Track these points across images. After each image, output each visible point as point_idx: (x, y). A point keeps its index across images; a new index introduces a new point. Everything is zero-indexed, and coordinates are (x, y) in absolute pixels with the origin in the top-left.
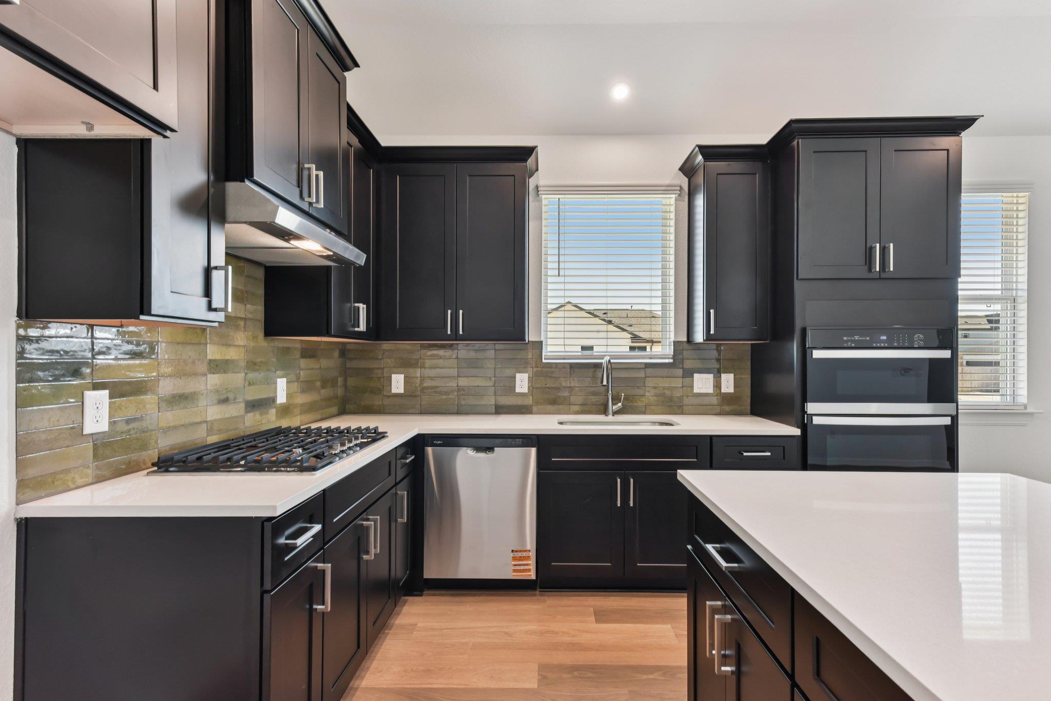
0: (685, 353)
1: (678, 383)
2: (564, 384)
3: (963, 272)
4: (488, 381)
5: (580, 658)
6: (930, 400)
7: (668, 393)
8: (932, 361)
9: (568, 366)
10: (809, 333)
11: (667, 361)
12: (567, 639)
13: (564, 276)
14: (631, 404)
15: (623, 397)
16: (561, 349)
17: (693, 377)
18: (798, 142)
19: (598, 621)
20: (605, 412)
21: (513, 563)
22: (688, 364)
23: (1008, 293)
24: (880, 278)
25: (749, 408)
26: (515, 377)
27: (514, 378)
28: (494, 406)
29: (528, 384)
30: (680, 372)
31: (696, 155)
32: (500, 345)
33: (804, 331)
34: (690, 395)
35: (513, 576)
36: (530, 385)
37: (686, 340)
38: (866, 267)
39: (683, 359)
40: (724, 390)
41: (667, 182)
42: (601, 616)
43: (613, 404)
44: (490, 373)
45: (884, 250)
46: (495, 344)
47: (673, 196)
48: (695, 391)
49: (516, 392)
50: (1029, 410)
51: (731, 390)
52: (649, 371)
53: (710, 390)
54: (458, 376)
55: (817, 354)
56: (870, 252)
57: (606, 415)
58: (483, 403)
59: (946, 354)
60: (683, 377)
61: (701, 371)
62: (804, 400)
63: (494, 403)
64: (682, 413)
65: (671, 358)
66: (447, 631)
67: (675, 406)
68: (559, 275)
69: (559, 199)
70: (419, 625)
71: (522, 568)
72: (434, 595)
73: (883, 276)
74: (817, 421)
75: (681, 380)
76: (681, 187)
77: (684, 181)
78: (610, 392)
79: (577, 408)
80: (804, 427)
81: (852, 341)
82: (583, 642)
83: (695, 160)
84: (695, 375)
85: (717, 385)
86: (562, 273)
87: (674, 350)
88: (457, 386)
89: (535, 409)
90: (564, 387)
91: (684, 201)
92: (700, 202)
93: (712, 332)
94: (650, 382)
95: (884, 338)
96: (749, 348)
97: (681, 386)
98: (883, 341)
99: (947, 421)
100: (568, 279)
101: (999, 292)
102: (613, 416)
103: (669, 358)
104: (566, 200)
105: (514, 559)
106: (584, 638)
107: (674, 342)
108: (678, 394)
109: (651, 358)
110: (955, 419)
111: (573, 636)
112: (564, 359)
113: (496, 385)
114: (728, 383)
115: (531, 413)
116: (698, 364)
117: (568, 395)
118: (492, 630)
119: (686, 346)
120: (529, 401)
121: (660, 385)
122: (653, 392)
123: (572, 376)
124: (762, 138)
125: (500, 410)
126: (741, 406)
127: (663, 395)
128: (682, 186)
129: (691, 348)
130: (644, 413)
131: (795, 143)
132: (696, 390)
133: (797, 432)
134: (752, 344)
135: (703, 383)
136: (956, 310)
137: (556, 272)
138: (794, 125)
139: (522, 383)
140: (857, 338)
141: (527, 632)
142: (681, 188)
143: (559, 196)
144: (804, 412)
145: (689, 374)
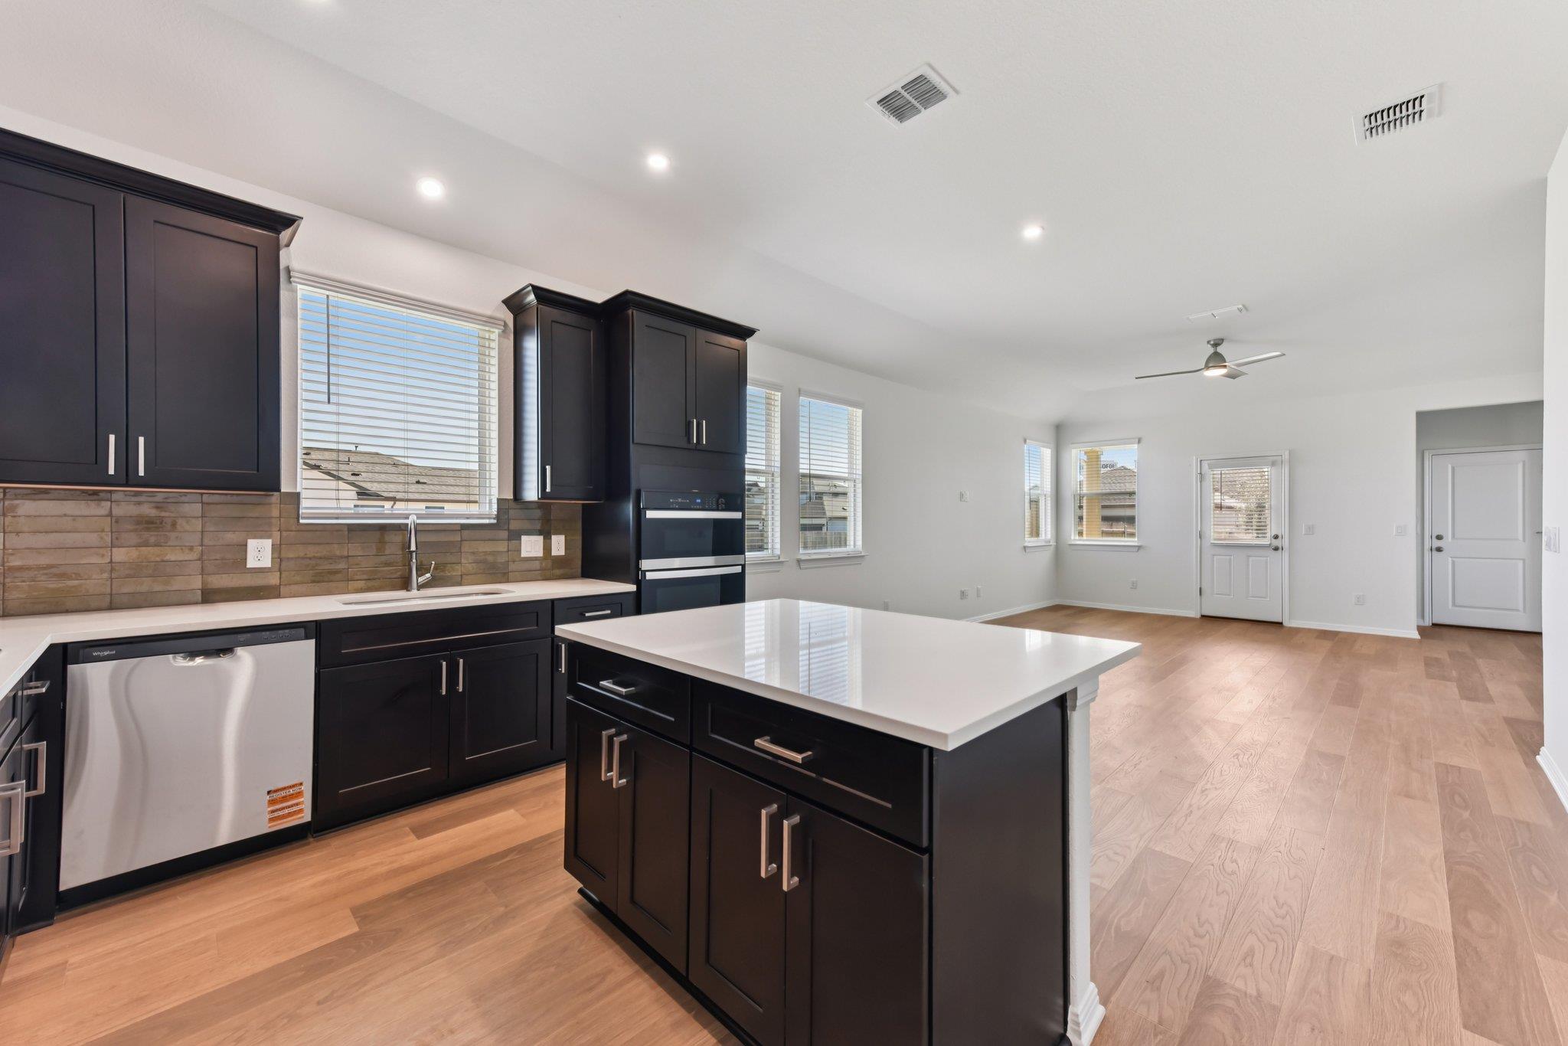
0: (511, 512)
1: (502, 547)
2: (338, 553)
3: (748, 450)
4: (187, 551)
5: (412, 878)
6: (714, 554)
7: (490, 558)
8: (716, 521)
9: (346, 529)
10: (643, 494)
11: (487, 521)
12: (383, 869)
13: (338, 404)
14: (442, 574)
15: (433, 565)
16: (333, 504)
17: (521, 540)
18: (632, 313)
19: (419, 837)
20: (406, 585)
21: (269, 809)
22: (514, 525)
23: (769, 469)
24: (696, 450)
25: (580, 570)
26: (246, 545)
27: (244, 546)
28: (200, 592)
29: (272, 554)
30: (504, 534)
31: (528, 293)
32: (213, 496)
33: (638, 493)
34: (517, 560)
35: (270, 827)
36: (276, 555)
37: (512, 498)
38: (686, 439)
39: (509, 520)
40: (554, 553)
41: (489, 313)
42: (420, 831)
43: (418, 576)
44: (194, 539)
45: (699, 425)
46: (202, 494)
47: (497, 331)
48: (522, 556)
49: (248, 567)
50: (781, 560)
51: (562, 552)
52: (466, 533)
53: (540, 554)
54: (112, 546)
55: (651, 514)
56: (689, 425)
57: (408, 590)
58: (175, 588)
59: (737, 515)
60: (509, 539)
61: (529, 533)
62: (639, 557)
63: (200, 587)
64: (507, 581)
65: (494, 519)
66: (148, 942)
67: (499, 573)
68: (329, 402)
69: (328, 296)
70: (71, 961)
71: (286, 811)
72: (85, 913)
73: (699, 447)
74: (650, 576)
75: (506, 543)
76: (505, 322)
77: (509, 318)
78: (414, 560)
79: (361, 584)
80: (638, 583)
81: (677, 503)
82: (407, 863)
83: (526, 298)
84: (524, 538)
85: (547, 548)
86: (333, 399)
87: (498, 509)
88: (111, 562)
89: (283, 590)
90: (339, 557)
91: (509, 339)
92: (532, 346)
93: (548, 489)
94: (466, 547)
95: (699, 501)
96: (580, 508)
97: (505, 550)
98: (698, 504)
99: (738, 569)
100: (342, 410)
101: (764, 468)
102: (418, 590)
103: (489, 518)
104: (340, 300)
105: (272, 802)
106: (407, 860)
107: (498, 500)
108: (502, 559)
109: (468, 518)
110: (743, 567)
111: (391, 863)
112: (337, 518)
113: (205, 557)
114: (559, 545)
115: (278, 596)
116: (526, 525)
117: (346, 567)
118: (248, 906)
119: (513, 505)
120: (274, 580)
121: (480, 550)
122: (471, 558)
123: (352, 541)
124: (599, 297)
125: (209, 597)
126: (572, 569)
127: (485, 562)
128: (507, 321)
129: (518, 506)
130: (460, 584)
131: (630, 312)
132: (524, 554)
133: (632, 588)
134: (583, 504)
135: (531, 546)
136: (744, 480)
137: (325, 398)
138: (629, 296)
139: (260, 553)
140: (680, 500)
141: (314, 886)
142: (505, 325)
143: (328, 293)
144: (638, 568)
145: (515, 536)
